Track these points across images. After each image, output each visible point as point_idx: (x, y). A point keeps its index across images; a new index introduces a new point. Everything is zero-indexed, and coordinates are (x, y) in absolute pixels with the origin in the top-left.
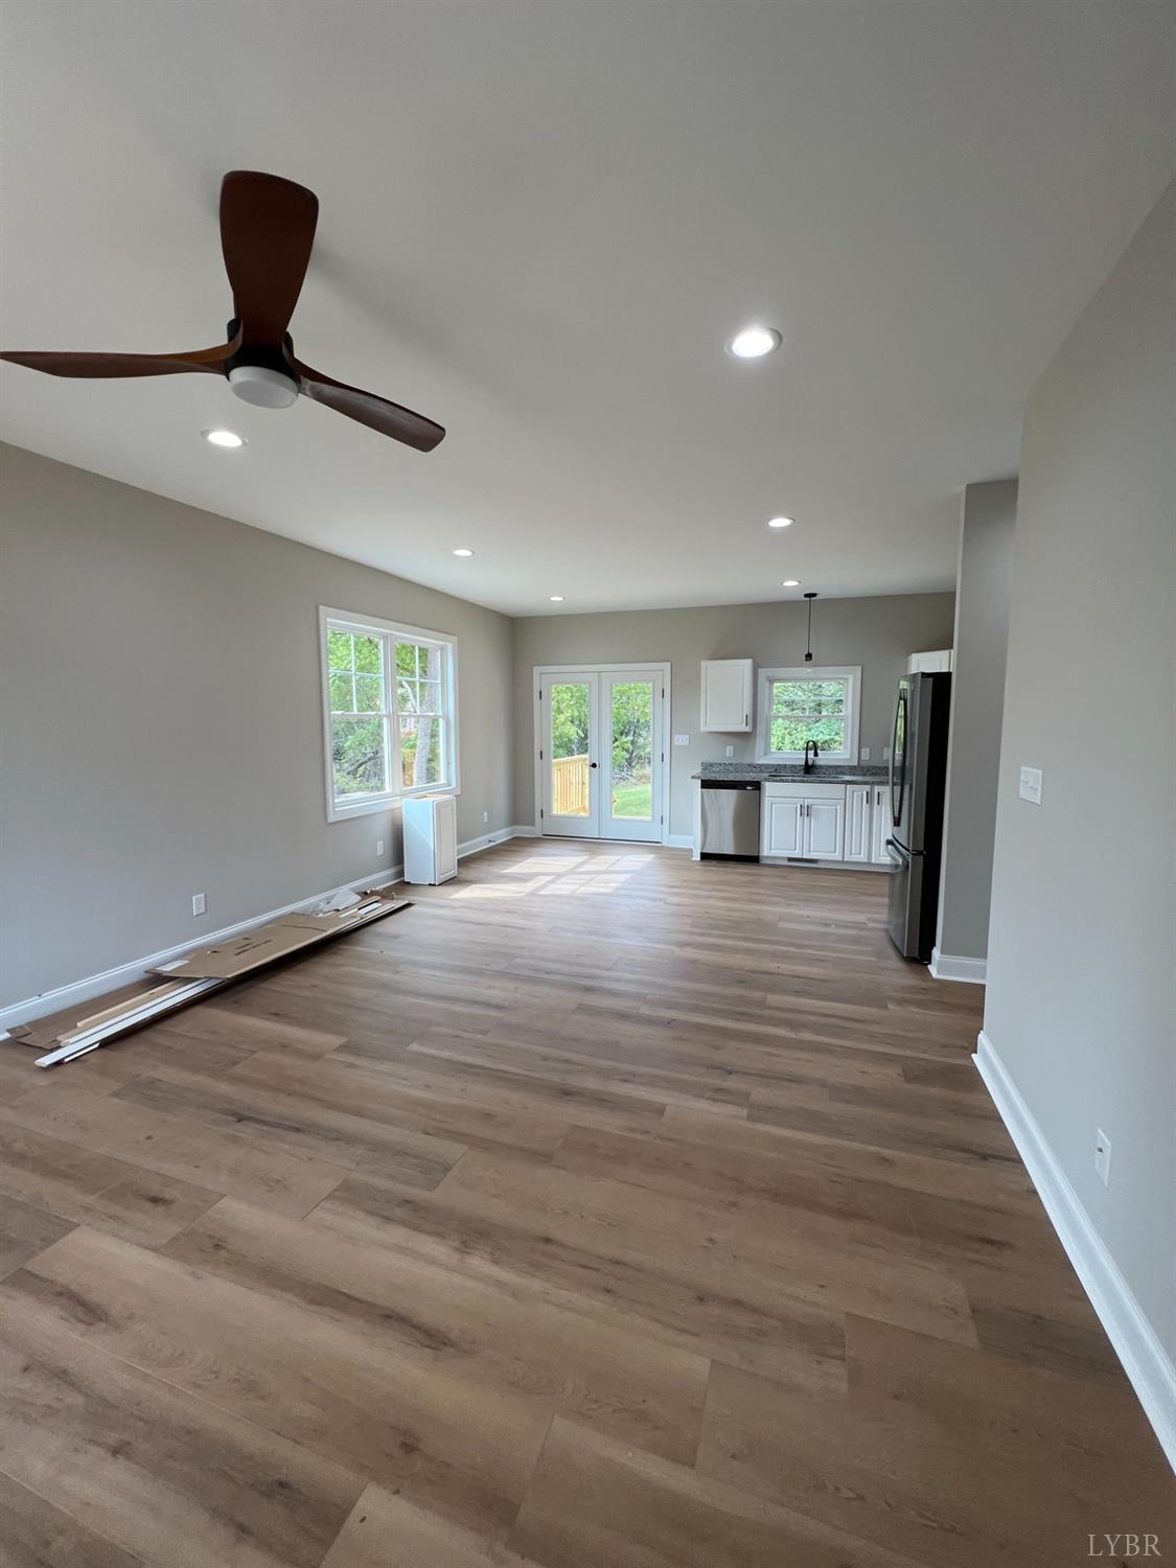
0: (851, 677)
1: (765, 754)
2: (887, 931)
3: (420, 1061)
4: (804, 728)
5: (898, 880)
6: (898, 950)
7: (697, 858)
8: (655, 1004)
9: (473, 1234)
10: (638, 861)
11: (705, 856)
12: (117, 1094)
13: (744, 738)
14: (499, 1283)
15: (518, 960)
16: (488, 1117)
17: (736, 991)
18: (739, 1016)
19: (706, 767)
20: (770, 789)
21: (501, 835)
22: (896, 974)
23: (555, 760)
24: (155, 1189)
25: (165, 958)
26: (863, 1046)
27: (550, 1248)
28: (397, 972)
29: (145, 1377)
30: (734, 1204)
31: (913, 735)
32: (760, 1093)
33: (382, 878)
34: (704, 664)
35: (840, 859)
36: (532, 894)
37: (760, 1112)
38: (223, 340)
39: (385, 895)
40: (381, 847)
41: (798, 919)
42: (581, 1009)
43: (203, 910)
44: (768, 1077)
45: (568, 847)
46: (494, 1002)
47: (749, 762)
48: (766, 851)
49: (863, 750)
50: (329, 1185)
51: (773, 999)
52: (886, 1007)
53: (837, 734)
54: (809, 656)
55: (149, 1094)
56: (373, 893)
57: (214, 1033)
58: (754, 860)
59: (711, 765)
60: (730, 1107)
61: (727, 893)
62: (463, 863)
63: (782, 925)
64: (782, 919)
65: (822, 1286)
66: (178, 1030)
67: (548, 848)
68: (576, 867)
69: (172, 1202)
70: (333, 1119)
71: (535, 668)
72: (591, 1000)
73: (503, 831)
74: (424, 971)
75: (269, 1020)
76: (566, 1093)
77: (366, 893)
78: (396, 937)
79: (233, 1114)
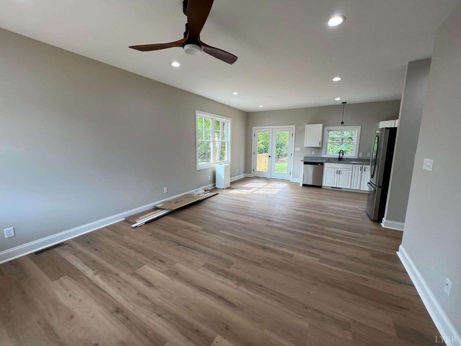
0: (357, 130)
1: (325, 154)
2: (366, 211)
3: (223, 235)
4: (337, 147)
5: (371, 196)
6: (371, 218)
7: (301, 185)
8: (289, 226)
9: (240, 281)
10: (283, 185)
11: (304, 185)
12: (150, 235)
13: (318, 149)
14: (248, 294)
15: (248, 211)
16: (243, 252)
17: (316, 225)
18: (316, 232)
19: (305, 158)
20: (327, 165)
21: (242, 176)
22: (369, 225)
23: (258, 155)
24: (161, 259)
25: (158, 203)
26: (358, 245)
27: (261, 287)
28: (216, 212)
29: (164, 301)
30: (314, 284)
31: (380, 149)
32: (323, 255)
33: (210, 186)
34: (306, 125)
35: (350, 188)
36: (252, 193)
37: (323, 260)
38: (183, 38)
39: (211, 191)
40: (210, 178)
41: (335, 206)
42: (267, 226)
43: (167, 192)
44: (325, 251)
45: (261, 180)
46: (243, 222)
47: (320, 156)
48: (324, 184)
49: (360, 153)
50: (202, 264)
51: (327, 228)
52: (366, 235)
53: (348, 149)
54: (342, 123)
55: (157, 236)
56: (208, 190)
57: (171, 223)
58: (320, 187)
59: (307, 157)
60: (315, 258)
61: (311, 196)
62: (232, 183)
63: (329, 207)
64: (330, 205)
65: (344, 311)
66: (162, 221)
67: (255, 180)
68: (264, 186)
69: (165, 262)
70: (202, 247)
71: (253, 127)
72: (270, 224)
73: (242, 175)
74: (223, 212)
75: (184, 221)
76: (264, 248)
77: (206, 190)
78: (215, 202)
79: (177, 243)
